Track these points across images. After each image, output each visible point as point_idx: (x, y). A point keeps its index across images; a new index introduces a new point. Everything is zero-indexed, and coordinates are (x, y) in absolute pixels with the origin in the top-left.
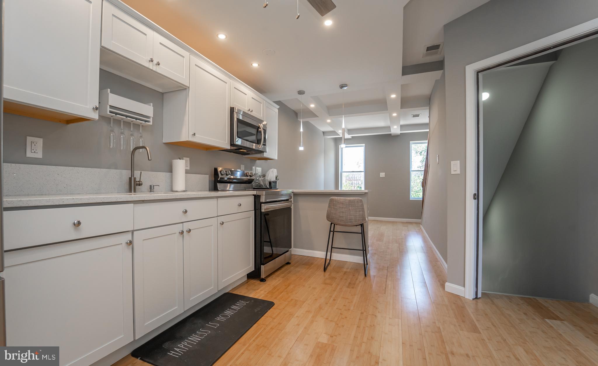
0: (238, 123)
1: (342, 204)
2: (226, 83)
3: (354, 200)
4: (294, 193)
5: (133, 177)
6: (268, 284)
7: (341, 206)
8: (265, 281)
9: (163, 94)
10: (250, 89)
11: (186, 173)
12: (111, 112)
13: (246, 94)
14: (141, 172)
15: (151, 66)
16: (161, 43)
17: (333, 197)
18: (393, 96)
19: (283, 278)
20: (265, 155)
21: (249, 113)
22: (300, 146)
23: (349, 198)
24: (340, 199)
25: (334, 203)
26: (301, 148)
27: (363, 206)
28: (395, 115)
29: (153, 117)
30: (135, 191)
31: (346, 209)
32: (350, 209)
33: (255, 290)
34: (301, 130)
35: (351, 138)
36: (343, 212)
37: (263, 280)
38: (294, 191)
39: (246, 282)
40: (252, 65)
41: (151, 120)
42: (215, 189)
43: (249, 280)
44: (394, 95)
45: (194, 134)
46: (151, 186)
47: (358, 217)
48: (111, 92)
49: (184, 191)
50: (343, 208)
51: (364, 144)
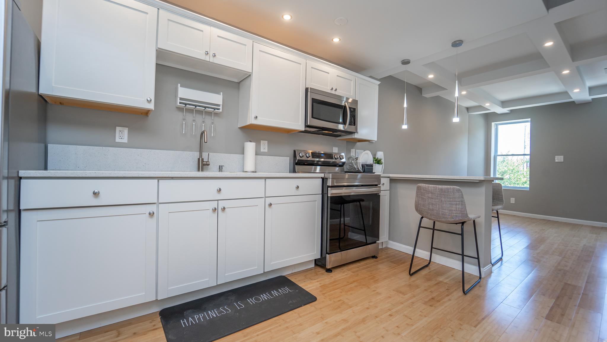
0: (314, 104)
1: (432, 193)
2: (300, 64)
3: (447, 189)
4: (391, 178)
5: (201, 158)
6: (331, 276)
7: (430, 195)
8: (331, 272)
9: (239, 83)
10: (333, 66)
11: (256, 155)
12: (180, 103)
13: (329, 73)
14: (209, 154)
15: (207, 59)
16: (218, 36)
17: (420, 185)
18: (549, 44)
19: (353, 272)
20: (356, 136)
21: (333, 92)
22: (403, 124)
23: (440, 186)
24: (429, 187)
25: (422, 191)
26: (405, 127)
27: (463, 198)
28: (566, 72)
29: (222, 104)
30: (202, 170)
31: (436, 200)
32: (442, 201)
33: (312, 280)
34: (405, 105)
35: (508, 112)
36: (432, 204)
37: (329, 271)
38: (390, 176)
39: (314, 268)
40: (332, 40)
41: (221, 107)
42: (294, 171)
43: (316, 268)
44: (551, 42)
45: (256, 117)
46: (220, 166)
47: (455, 212)
48: (181, 86)
49: (253, 172)
50: (432, 198)
51: (530, 119)
